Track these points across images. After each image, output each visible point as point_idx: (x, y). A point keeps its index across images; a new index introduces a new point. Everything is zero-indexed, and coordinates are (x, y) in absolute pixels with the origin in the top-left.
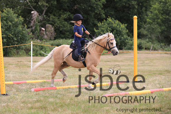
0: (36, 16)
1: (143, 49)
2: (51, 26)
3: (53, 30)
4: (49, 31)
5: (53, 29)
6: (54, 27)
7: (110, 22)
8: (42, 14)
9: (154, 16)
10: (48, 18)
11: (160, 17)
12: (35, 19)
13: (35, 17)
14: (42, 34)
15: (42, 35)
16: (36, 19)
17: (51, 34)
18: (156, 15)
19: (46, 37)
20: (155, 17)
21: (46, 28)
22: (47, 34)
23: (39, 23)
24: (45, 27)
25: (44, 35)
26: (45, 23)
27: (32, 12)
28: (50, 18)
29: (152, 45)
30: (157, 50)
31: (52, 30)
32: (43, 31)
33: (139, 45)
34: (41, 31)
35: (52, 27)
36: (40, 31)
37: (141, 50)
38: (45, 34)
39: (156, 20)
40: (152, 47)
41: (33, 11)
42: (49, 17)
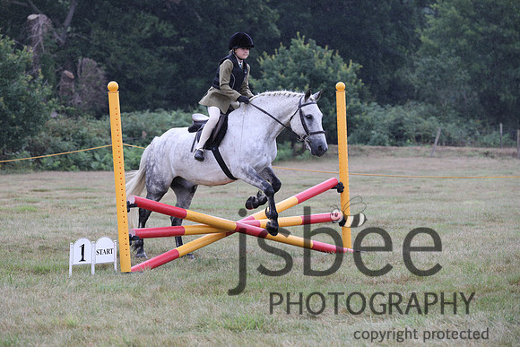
0: (45, 30)
2: (95, 63)
4: (88, 82)
5: (100, 72)
6: (104, 67)
8: (62, 21)
9: (444, 28)
11: (464, 31)
12: (41, 38)
13: (40, 33)
15: (66, 95)
16: (45, 41)
19: (78, 100)
21: (78, 71)
22: (80, 92)
25: (72, 94)
26: (74, 53)
27: (31, 17)
28: (92, 36)
29: (439, 128)
33: (395, 128)
35: (99, 66)
36: (58, 80)
37: (402, 145)
38: (74, 90)
39: (452, 40)
40: (439, 133)
41: (32, 12)
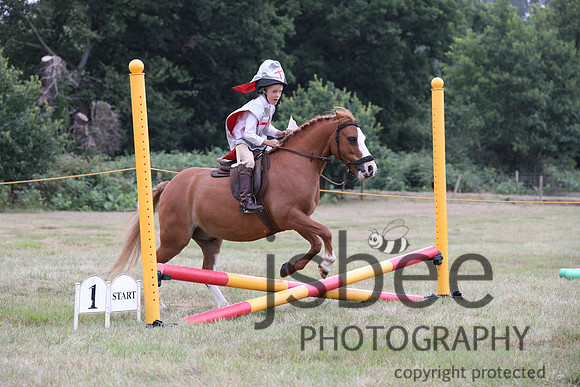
0: (59, 72)
1: (424, 187)
2: (109, 106)
3: (116, 120)
4: (102, 125)
5: (114, 115)
6: (118, 110)
7: (319, 94)
8: (77, 64)
9: (458, 76)
10: (100, 81)
11: (478, 78)
12: (55, 80)
13: (54, 75)
14: (76, 134)
15: (79, 137)
16: (59, 83)
17: (108, 134)
18: (467, 70)
19: (91, 143)
20: (463, 76)
21: (92, 113)
22: (94, 135)
23: (69, 98)
24: (90, 111)
25: (86, 137)
26: (89, 96)
27: (46, 59)
28: (106, 79)
30: (471, 191)
31: (112, 122)
32: (84, 122)
33: (410, 175)
34: (76, 125)
35: (113, 109)
36: (72, 123)
37: (417, 191)
38: (87, 133)
39: (465, 88)
40: (460, 179)
41: (47, 54)
42: (103, 75)
